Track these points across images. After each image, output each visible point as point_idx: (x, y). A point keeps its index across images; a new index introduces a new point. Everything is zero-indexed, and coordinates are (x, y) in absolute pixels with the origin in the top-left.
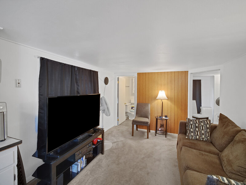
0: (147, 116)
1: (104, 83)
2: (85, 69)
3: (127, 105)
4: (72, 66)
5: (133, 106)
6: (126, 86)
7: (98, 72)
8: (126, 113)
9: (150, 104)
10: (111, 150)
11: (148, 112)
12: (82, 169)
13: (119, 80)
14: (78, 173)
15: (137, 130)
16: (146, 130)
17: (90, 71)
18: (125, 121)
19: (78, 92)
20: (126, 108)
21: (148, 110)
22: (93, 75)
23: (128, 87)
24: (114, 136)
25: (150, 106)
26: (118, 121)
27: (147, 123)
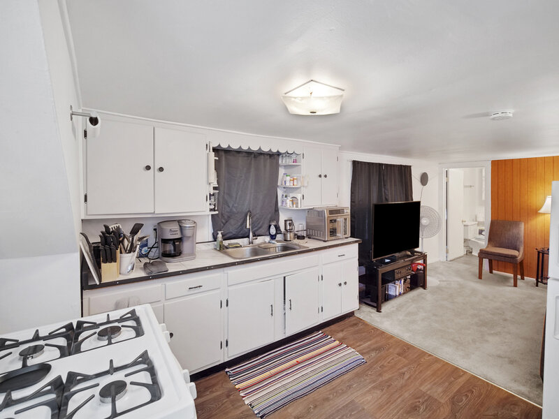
0: (516, 246)
1: (420, 183)
2: (394, 165)
3: (467, 226)
4: (380, 164)
5: (483, 228)
6: (465, 187)
7: (410, 166)
8: (466, 240)
9: (523, 224)
10: (439, 288)
11: (518, 239)
12: (400, 294)
13: (450, 176)
14: (396, 296)
15: (491, 272)
16: (512, 275)
17: (401, 167)
18: (462, 257)
19: (387, 200)
20: (466, 232)
21: (518, 234)
22: (405, 171)
23: (471, 186)
24: (441, 274)
25: (522, 226)
26: (447, 253)
27: (514, 257)
